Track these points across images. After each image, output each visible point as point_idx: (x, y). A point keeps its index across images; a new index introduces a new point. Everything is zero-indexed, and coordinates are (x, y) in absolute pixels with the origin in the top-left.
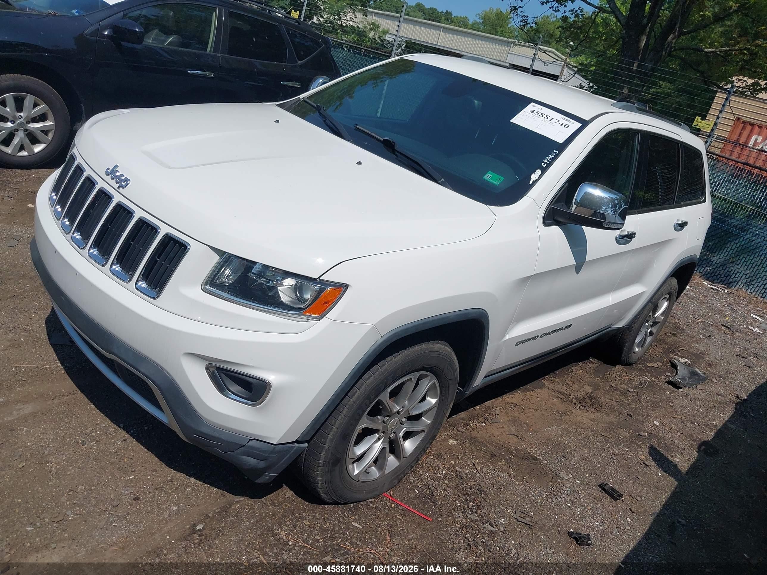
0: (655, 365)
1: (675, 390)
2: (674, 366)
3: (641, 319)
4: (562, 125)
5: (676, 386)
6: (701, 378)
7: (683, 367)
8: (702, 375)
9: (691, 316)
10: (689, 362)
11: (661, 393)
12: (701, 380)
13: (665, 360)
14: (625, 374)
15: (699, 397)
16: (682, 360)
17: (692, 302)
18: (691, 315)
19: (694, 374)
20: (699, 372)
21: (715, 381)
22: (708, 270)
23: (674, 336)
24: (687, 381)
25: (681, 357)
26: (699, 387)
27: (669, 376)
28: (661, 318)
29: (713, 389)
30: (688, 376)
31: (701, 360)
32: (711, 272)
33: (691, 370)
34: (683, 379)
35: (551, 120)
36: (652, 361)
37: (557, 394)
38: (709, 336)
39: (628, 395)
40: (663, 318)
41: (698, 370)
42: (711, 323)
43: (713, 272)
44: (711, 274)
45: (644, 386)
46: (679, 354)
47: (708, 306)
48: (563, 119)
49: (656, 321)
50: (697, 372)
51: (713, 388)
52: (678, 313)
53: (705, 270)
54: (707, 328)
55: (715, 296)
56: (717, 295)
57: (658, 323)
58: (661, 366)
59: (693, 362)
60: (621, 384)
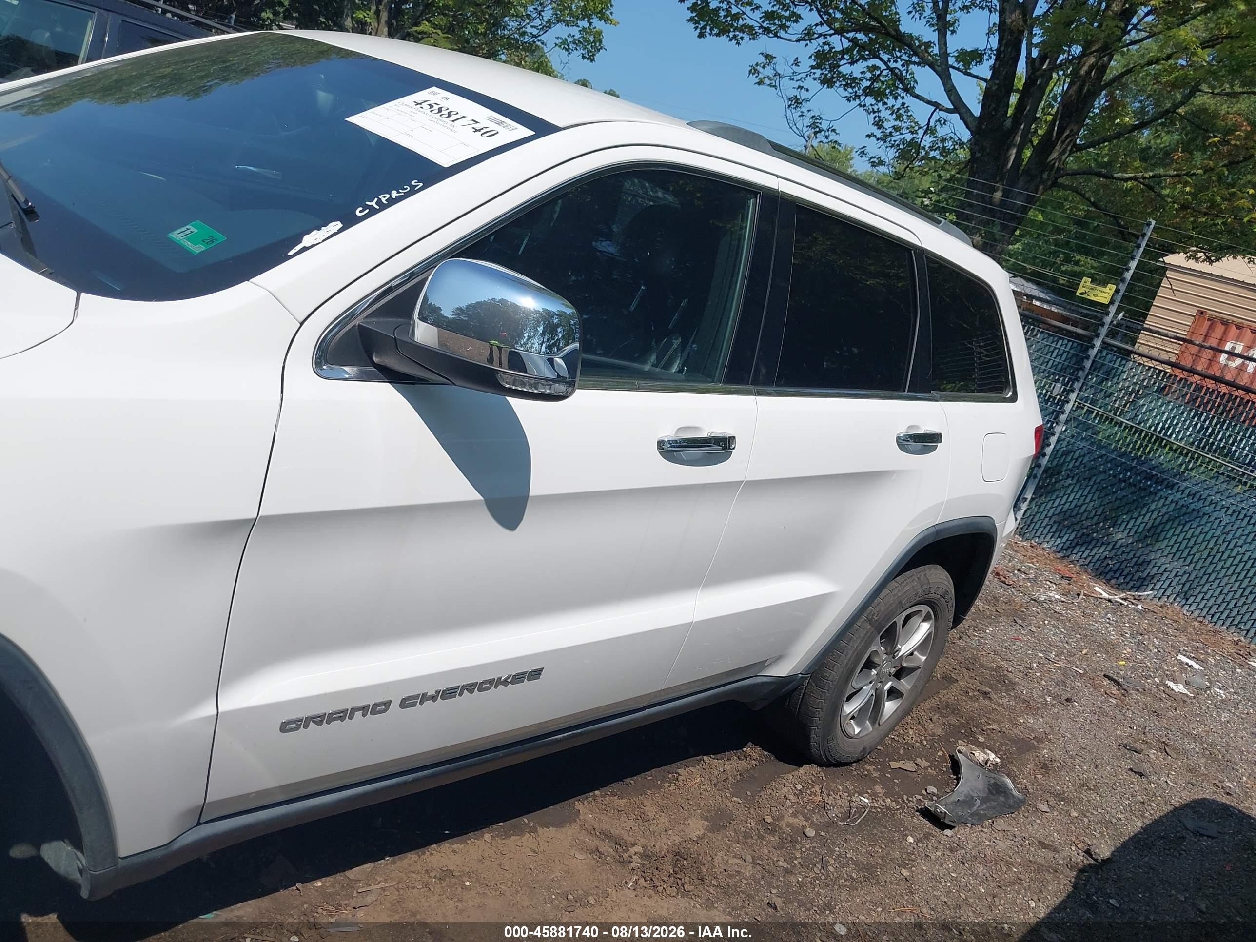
0: (909, 766)
1: (936, 831)
2: (956, 767)
3: (845, 659)
4: (476, 131)
5: (938, 821)
6: (1011, 801)
7: (978, 771)
8: (1015, 793)
9: (1040, 655)
10: (998, 760)
11: (892, 842)
12: (1010, 807)
13: (940, 753)
14: (817, 789)
15: (989, 852)
16: (980, 756)
17: (1054, 626)
18: (1041, 651)
19: (997, 789)
20: (1011, 785)
21: (1045, 808)
22: (1108, 564)
23: (984, 699)
24: (975, 808)
25: (982, 746)
26: (1000, 823)
27: (934, 794)
28: (920, 659)
29: (1035, 829)
30: (981, 795)
31: (1030, 756)
32: (1115, 569)
33: (992, 781)
34: (968, 802)
35: (453, 121)
36: (908, 757)
37: (592, 842)
38: (1068, 700)
39: (798, 847)
40: (924, 658)
41: (1009, 781)
42: (1081, 672)
43: (1118, 569)
44: (1115, 572)
45: (854, 820)
46: (981, 739)
47: (1086, 636)
48: (492, 119)
49: (905, 665)
50: (1005, 785)
51: (1036, 827)
52: (1014, 647)
53: (1105, 564)
54: (1069, 682)
55: (1109, 616)
56: (1114, 614)
57: (913, 670)
58: (926, 768)
59: (1007, 760)
60: (794, 815)
